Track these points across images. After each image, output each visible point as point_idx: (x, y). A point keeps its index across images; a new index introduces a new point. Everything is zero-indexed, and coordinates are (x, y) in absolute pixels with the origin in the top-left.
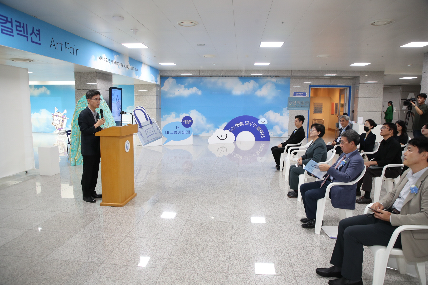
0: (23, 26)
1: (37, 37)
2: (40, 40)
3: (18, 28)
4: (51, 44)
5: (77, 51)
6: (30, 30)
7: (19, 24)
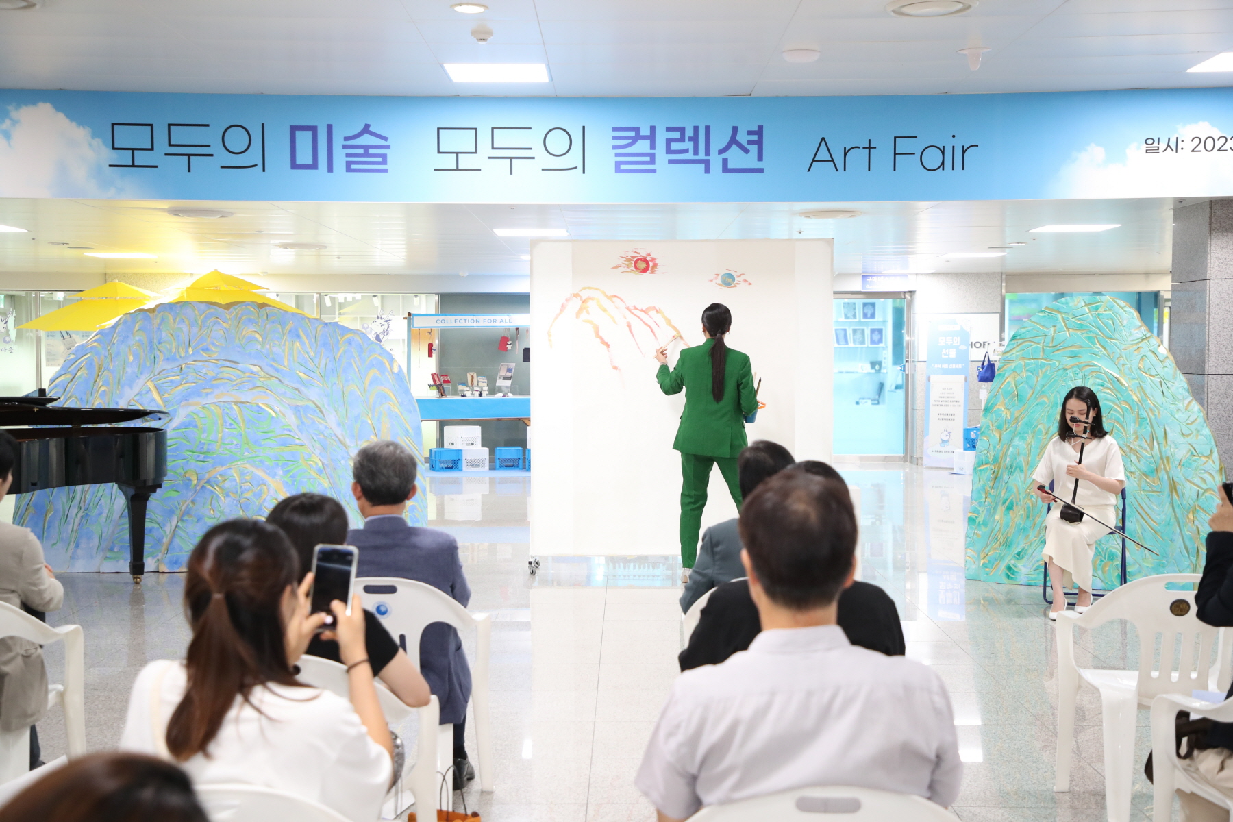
0: (692, 135)
1: (746, 151)
2: (760, 158)
3: (674, 146)
4: (814, 160)
5: (964, 152)
6: (719, 141)
7: (677, 135)
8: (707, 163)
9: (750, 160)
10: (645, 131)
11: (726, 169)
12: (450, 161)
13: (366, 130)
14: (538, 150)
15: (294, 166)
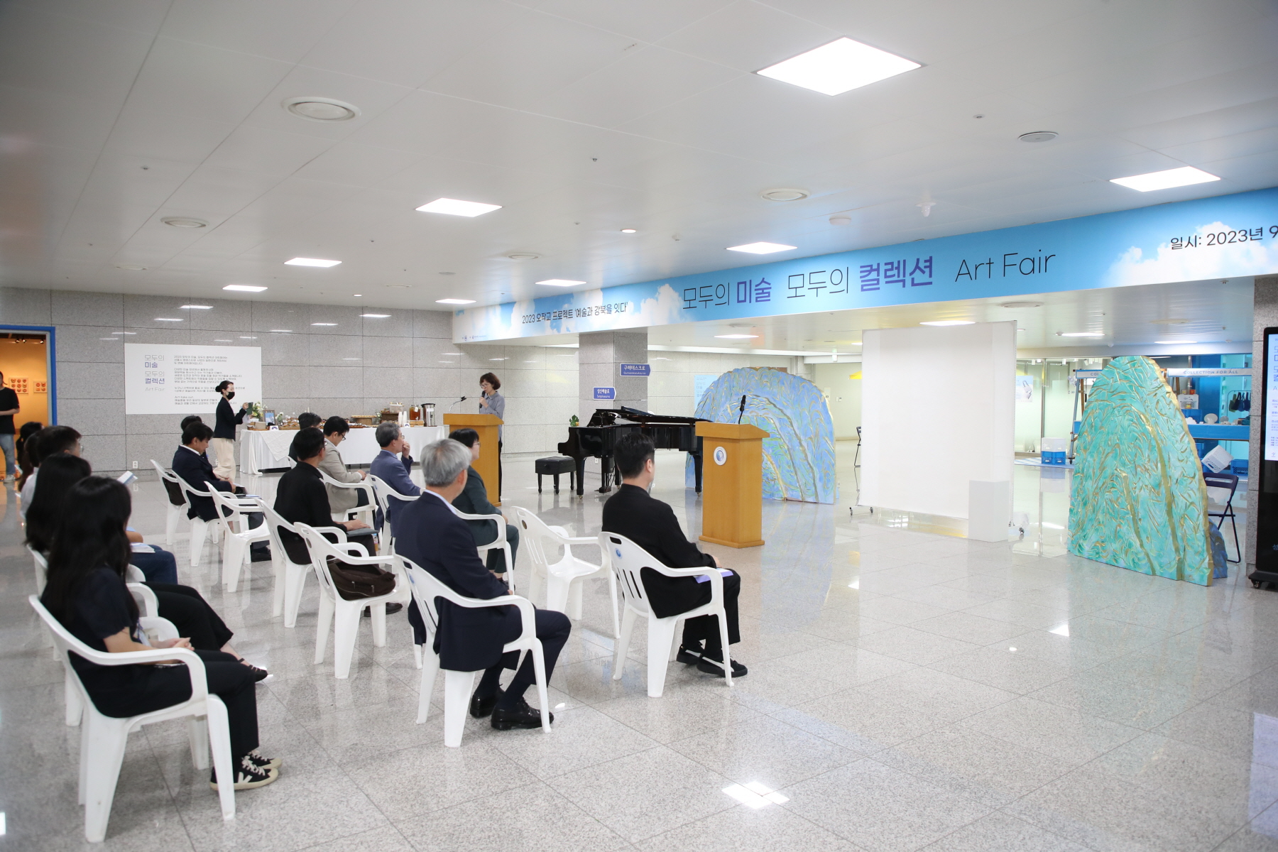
0: (897, 266)
1: (923, 272)
2: (930, 276)
3: (889, 273)
4: (959, 274)
5: (1046, 261)
6: (910, 268)
7: (889, 267)
8: (903, 281)
9: (925, 278)
10: (875, 267)
11: (913, 284)
12: (792, 293)
13: (763, 281)
14: (828, 284)
15: (739, 301)
